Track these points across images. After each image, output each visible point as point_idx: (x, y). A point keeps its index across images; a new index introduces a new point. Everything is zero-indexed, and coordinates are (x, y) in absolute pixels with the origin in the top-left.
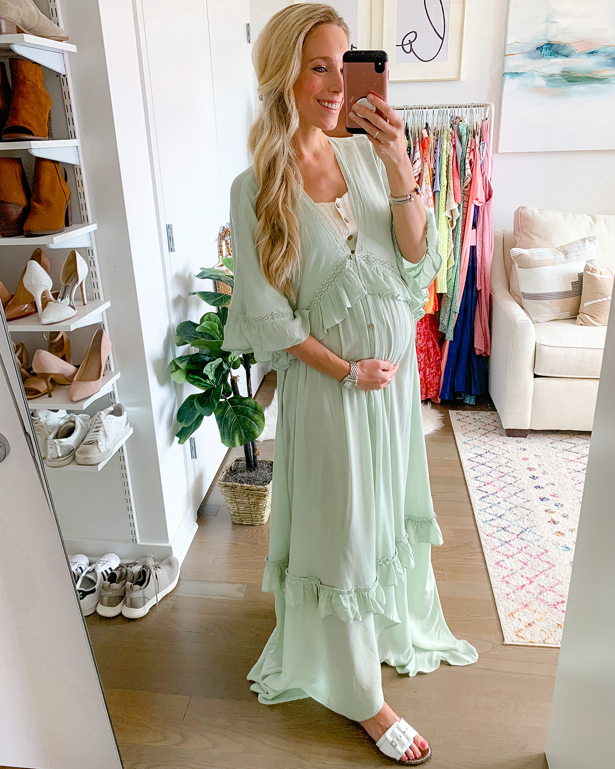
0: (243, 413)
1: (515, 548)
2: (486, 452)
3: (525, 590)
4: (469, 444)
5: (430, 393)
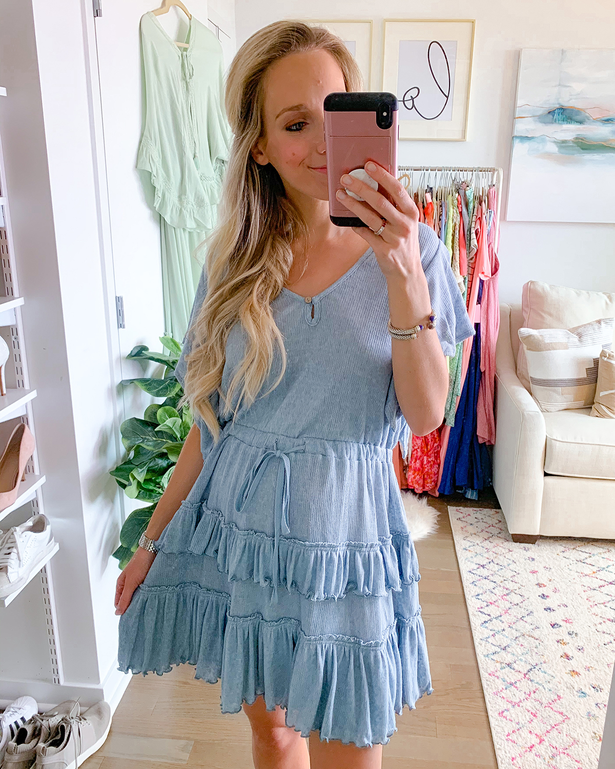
1: (522, 692)
2: (490, 563)
3: (533, 752)
4: (469, 551)
5: (428, 485)
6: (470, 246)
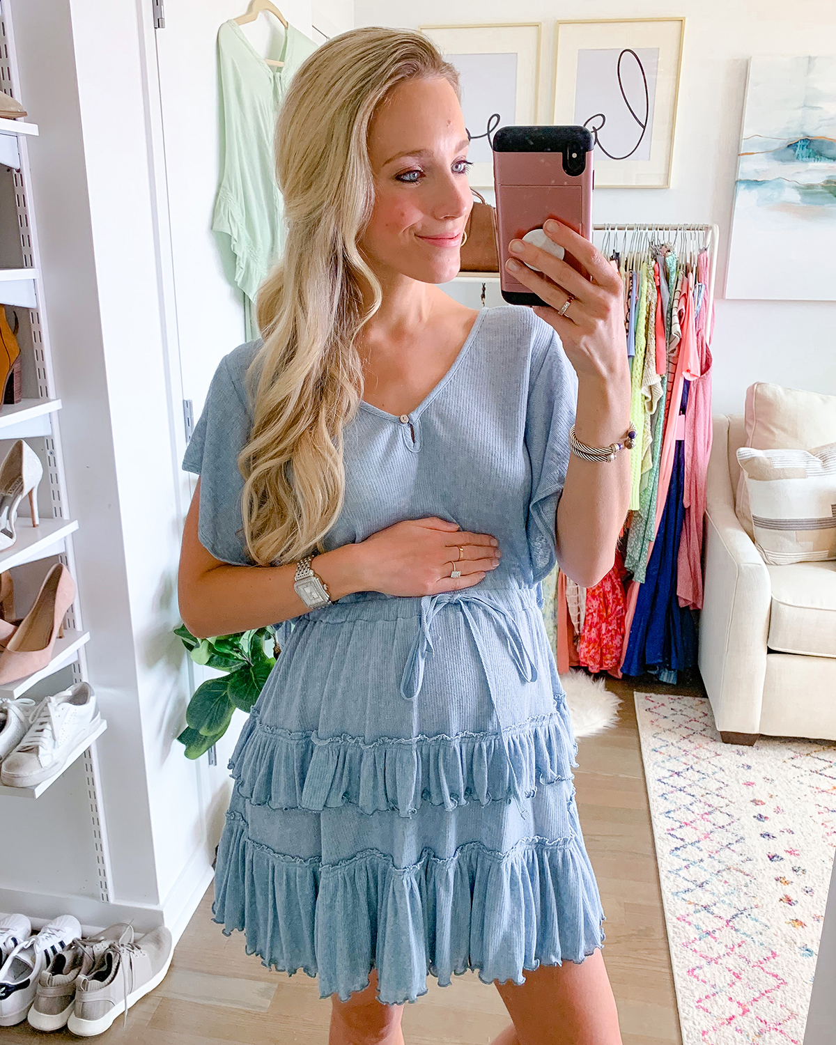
1: (723, 945)
2: (688, 769)
3: (733, 1025)
4: (661, 753)
5: (607, 662)
6: (671, 333)
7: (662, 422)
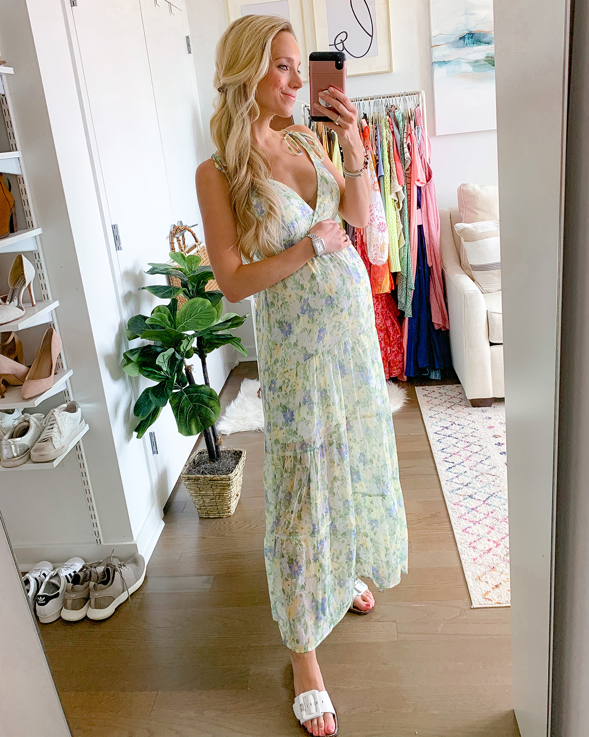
0: (198, 401)
1: (482, 514)
2: (452, 424)
3: (492, 553)
4: (435, 418)
6: (405, 159)
7: (407, 215)
